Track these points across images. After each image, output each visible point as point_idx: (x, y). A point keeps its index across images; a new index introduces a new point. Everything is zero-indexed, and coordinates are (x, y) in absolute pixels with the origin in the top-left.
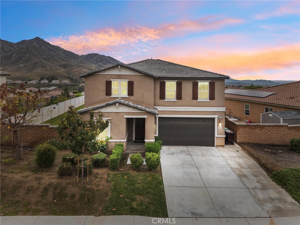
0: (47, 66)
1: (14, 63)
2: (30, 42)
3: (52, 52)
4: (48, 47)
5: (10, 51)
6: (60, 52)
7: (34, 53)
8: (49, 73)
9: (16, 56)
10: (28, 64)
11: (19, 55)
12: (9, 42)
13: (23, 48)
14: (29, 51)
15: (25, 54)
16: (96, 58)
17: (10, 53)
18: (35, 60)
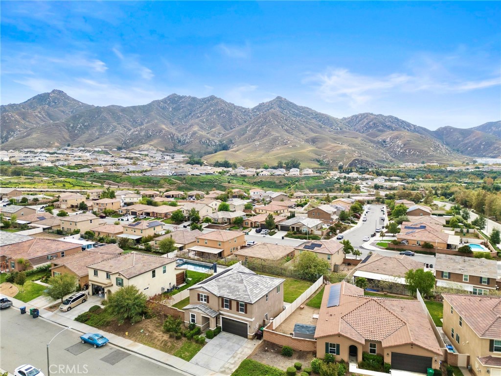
0: (289, 142)
1: (249, 139)
2: (268, 105)
4: (293, 110)
5: (245, 122)
6: (308, 116)
7: (272, 124)
8: (290, 153)
9: (251, 129)
10: (265, 141)
11: (255, 128)
12: (244, 108)
14: (267, 120)
15: (261, 126)
16: (366, 121)
17: (244, 126)
18: (276, 134)
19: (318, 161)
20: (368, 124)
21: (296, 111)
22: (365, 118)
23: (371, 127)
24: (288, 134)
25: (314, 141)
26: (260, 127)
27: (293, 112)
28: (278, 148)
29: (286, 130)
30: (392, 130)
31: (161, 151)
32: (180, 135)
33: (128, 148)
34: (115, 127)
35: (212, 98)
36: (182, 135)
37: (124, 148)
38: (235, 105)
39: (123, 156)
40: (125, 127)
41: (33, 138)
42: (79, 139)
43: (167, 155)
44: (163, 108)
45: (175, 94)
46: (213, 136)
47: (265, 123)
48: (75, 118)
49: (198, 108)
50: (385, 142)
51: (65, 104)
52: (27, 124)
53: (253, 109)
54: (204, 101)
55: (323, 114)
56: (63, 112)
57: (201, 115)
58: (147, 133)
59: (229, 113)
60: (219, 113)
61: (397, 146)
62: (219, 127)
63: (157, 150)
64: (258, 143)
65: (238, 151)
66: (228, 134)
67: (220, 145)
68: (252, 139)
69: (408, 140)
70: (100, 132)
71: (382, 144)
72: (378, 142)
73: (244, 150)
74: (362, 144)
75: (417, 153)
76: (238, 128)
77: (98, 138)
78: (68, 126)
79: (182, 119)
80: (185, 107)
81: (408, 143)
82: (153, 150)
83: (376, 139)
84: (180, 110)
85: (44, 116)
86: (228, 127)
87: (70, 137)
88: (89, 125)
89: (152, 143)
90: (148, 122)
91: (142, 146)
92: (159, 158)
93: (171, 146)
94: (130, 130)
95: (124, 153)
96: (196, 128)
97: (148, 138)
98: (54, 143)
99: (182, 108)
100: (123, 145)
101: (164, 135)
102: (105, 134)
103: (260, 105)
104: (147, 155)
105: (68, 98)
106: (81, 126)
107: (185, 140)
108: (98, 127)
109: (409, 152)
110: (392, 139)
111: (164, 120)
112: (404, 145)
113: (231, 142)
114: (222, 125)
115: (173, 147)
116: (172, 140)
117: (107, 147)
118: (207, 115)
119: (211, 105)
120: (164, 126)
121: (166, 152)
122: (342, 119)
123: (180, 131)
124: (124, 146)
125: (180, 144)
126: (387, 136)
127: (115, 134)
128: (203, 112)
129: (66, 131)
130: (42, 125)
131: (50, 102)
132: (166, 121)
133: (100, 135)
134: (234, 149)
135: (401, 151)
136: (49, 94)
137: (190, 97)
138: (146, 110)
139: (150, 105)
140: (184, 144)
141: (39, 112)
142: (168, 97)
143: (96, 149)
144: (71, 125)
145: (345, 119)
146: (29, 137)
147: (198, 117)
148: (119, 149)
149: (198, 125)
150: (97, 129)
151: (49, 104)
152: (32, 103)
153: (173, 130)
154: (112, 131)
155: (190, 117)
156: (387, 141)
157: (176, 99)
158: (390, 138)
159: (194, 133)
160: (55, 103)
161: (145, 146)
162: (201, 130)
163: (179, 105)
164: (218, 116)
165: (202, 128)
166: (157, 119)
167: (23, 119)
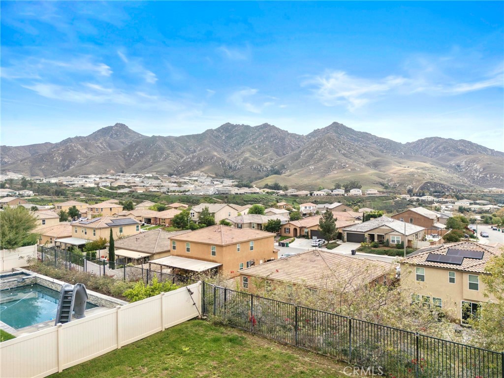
0: (347, 166)
1: (302, 165)
2: (324, 131)
3: (356, 144)
4: (351, 135)
5: (299, 147)
6: (369, 141)
7: (328, 148)
8: (349, 177)
9: (305, 153)
10: (320, 165)
11: (309, 153)
12: (298, 135)
13: (315, 142)
14: (323, 145)
15: (316, 150)
16: (434, 145)
17: (297, 151)
18: (331, 158)
19: (382, 185)
20: (436, 148)
21: (354, 136)
22: (432, 142)
23: (440, 152)
24: (346, 158)
25: (375, 165)
26: (314, 151)
27: (351, 137)
28: (335, 172)
29: (344, 154)
30: (466, 154)
31: (211, 177)
32: (231, 162)
33: (180, 174)
34: (168, 154)
35: (266, 125)
36: (234, 162)
37: (176, 175)
38: (289, 132)
39: (172, 181)
40: (178, 155)
41: (91, 166)
42: (134, 167)
43: (217, 181)
44: (216, 137)
45: (229, 123)
46: (265, 161)
47: (321, 147)
48: (132, 147)
49: (250, 136)
50: (459, 166)
51: (126, 136)
52: (88, 153)
53: (307, 136)
54: (257, 128)
55: (384, 139)
56: (123, 143)
57: (253, 142)
58: (199, 159)
59: (282, 139)
60: (272, 139)
61: (475, 170)
62: (271, 153)
63: (208, 176)
64: (313, 167)
65: (290, 175)
66: (280, 160)
67: (271, 171)
68: (306, 163)
69: (488, 164)
70: (154, 159)
71: (456, 169)
72: (451, 167)
73: (296, 174)
74: (432, 168)
75: (501, 177)
76: (291, 153)
77: (151, 166)
78: (125, 154)
79: (235, 146)
80: (238, 135)
81: (488, 167)
82: (204, 176)
83: (448, 164)
84: (233, 138)
85: (105, 146)
86: (281, 153)
87: (126, 165)
88: (144, 153)
89: (203, 170)
90: (201, 150)
91: (193, 172)
92: (208, 183)
93: (222, 172)
94: (182, 157)
95: (174, 178)
96: (247, 155)
97: (200, 165)
98: (110, 171)
99: (235, 136)
100: (174, 171)
101: (216, 161)
102: (158, 162)
103: (315, 131)
104: (197, 180)
105: (130, 130)
106: (136, 155)
107: (236, 166)
108: (152, 155)
109: (491, 177)
110: (468, 163)
111: (216, 148)
112: (484, 169)
113: (283, 167)
114: (274, 151)
115: (224, 172)
116: (223, 166)
117: (159, 173)
118: (260, 142)
119: (264, 132)
120: (215, 154)
121: (216, 178)
122: (406, 144)
123: (231, 158)
124: (176, 172)
125: (231, 170)
126: (462, 160)
127: (167, 161)
128: (255, 139)
129: (122, 159)
130: (101, 154)
131: (112, 135)
132: (218, 149)
133: (154, 163)
134: (286, 174)
135: (481, 176)
136: (112, 127)
137: (243, 125)
138: (198, 138)
139: (203, 134)
140: (235, 170)
141: (101, 143)
142: (222, 126)
143: (147, 175)
144: (128, 154)
145: (408, 144)
146: (88, 165)
147: (251, 144)
148: (170, 175)
149: (250, 151)
150: (151, 157)
152: (96, 135)
153: (225, 157)
154: (166, 159)
155: (242, 144)
156: (461, 165)
157: (229, 128)
158: (465, 162)
159: (246, 159)
160: (117, 135)
161: (196, 173)
162: (252, 156)
163: (232, 134)
164: (271, 142)
165: (253, 154)
166: (209, 147)
167: (86, 149)
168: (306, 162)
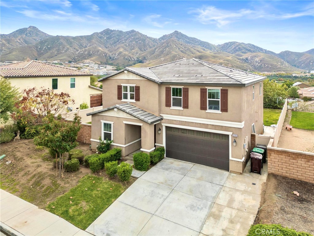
1: (157, 57)
2: (169, 36)
3: (189, 45)
4: (186, 39)
5: (154, 46)
6: (196, 43)
7: (172, 47)
9: (158, 50)
10: (168, 57)
11: (161, 50)
12: (153, 38)
13: (164, 43)
14: (169, 45)
15: (165, 48)
16: (233, 47)
17: (153, 48)
18: (174, 53)
20: (235, 48)
22: (233, 44)
23: (237, 50)
24: (183, 53)
25: (200, 58)
27: (186, 40)
29: (182, 51)
30: (251, 52)
31: (98, 64)
32: (110, 54)
33: (76, 62)
34: (68, 49)
35: (133, 31)
36: (112, 54)
37: (73, 62)
38: (148, 36)
39: (72, 66)
40: (74, 49)
41: (13, 55)
42: (44, 56)
43: (102, 66)
44: (101, 38)
45: (108, 29)
46: (133, 54)
47: (168, 46)
48: (42, 43)
49: (123, 38)
50: (247, 59)
51: (37, 35)
52: (10, 46)
53: (159, 39)
54: (128, 33)
55: (205, 42)
56: (35, 40)
57: (125, 42)
58: (89, 52)
59: (144, 40)
60: (137, 40)
61: (256, 62)
62: (137, 49)
63: (95, 63)
64: (163, 59)
65: (149, 64)
66: (143, 54)
67: (137, 61)
69: (263, 58)
70: (58, 51)
71: (245, 61)
72: (243, 59)
73: (153, 63)
74: (232, 60)
75: (270, 66)
76: (149, 50)
77: (56, 55)
78: (37, 47)
79: (113, 44)
80: (115, 37)
81: (263, 60)
82: (93, 63)
83: (241, 58)
84: (111, 38)
85: (22, 42)
86: (143, 49)
87: (38, 55)
88: (51, 47)
89: (92, 59)
90: (90, 46)
91: (86, 60)
92: (96, 68)
93: (105, 60)
94: (78, 51)
95: (73, 64)
96: (121, 50)
97: (90, 56)
98: (27, 58)
99: (113, 37)
100: (72, 59)
101: (100, 54)
102: (61, 53)
103: (164, 36)
104: (88, 66)
105: (39, 31)
106: (45, 48)
107: (114, 57)
108: (57, 49)
109: (264, 65)
110: (252, 58)
111: (101, 45)
112: (261, 61)
113: (144, 58)
114: (139, 48)
115: (106, 61)
116: (105, 57)
117: (62, 61)
118: (129, 42)
119: (132, 36)
120: (100, 48)
121: (101, 65)
122: (217, 46)
123: (111, 52)
124: (73, 60)
125: (110, 60)
126: (248, 55)
127: (67, 53)
128: (127, 40)
129: (35, 51)
130: (20, 47)
131: (27, 34)
132: (102, 46)
133: (58, 54)
134: (147, 63)
135: (259, 65)
136: (27, 28)
137: (118, 30)
138: (89, 38)
139: (92, 35)
140: (113, 60)
141: (19, 39)
142: (104, 30)
143: (54, 62)
144: (39, 47)
145: (219, 45)
146: (10, 54)
147: (123, 43)
148: (70, 62)
149: (123, 47)
150: (56, 50)
151: (26, 35)
152: (15, 34)
153: (106, 51)
154: (66, 51)
155: (118, 43)
156: (248, 58)
157: (109, 32)
158: (251, 57)
159: (120, 53)
160: (30, 34)
161: (88, 61)
162: (125, 51)
163: (111, 36)
164: (136, 42)
165: (125, 49)
166: (96, 44)
167: (8, 43)
168: (159, 56)
